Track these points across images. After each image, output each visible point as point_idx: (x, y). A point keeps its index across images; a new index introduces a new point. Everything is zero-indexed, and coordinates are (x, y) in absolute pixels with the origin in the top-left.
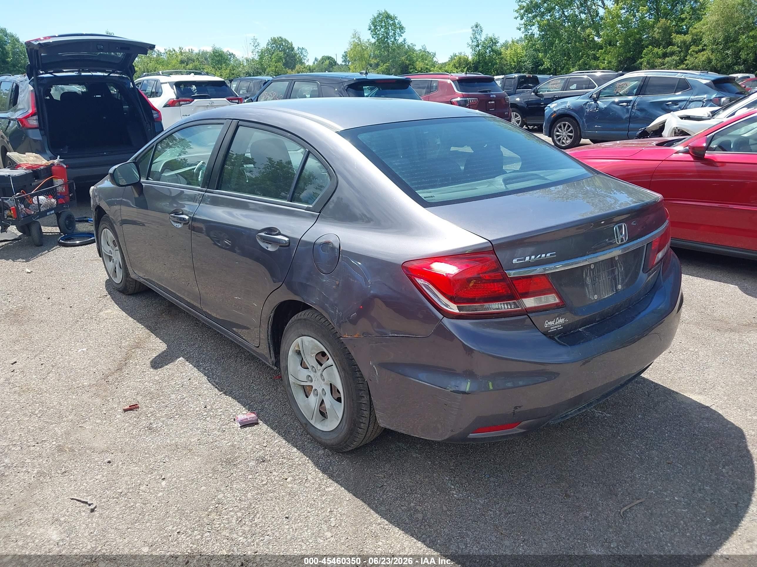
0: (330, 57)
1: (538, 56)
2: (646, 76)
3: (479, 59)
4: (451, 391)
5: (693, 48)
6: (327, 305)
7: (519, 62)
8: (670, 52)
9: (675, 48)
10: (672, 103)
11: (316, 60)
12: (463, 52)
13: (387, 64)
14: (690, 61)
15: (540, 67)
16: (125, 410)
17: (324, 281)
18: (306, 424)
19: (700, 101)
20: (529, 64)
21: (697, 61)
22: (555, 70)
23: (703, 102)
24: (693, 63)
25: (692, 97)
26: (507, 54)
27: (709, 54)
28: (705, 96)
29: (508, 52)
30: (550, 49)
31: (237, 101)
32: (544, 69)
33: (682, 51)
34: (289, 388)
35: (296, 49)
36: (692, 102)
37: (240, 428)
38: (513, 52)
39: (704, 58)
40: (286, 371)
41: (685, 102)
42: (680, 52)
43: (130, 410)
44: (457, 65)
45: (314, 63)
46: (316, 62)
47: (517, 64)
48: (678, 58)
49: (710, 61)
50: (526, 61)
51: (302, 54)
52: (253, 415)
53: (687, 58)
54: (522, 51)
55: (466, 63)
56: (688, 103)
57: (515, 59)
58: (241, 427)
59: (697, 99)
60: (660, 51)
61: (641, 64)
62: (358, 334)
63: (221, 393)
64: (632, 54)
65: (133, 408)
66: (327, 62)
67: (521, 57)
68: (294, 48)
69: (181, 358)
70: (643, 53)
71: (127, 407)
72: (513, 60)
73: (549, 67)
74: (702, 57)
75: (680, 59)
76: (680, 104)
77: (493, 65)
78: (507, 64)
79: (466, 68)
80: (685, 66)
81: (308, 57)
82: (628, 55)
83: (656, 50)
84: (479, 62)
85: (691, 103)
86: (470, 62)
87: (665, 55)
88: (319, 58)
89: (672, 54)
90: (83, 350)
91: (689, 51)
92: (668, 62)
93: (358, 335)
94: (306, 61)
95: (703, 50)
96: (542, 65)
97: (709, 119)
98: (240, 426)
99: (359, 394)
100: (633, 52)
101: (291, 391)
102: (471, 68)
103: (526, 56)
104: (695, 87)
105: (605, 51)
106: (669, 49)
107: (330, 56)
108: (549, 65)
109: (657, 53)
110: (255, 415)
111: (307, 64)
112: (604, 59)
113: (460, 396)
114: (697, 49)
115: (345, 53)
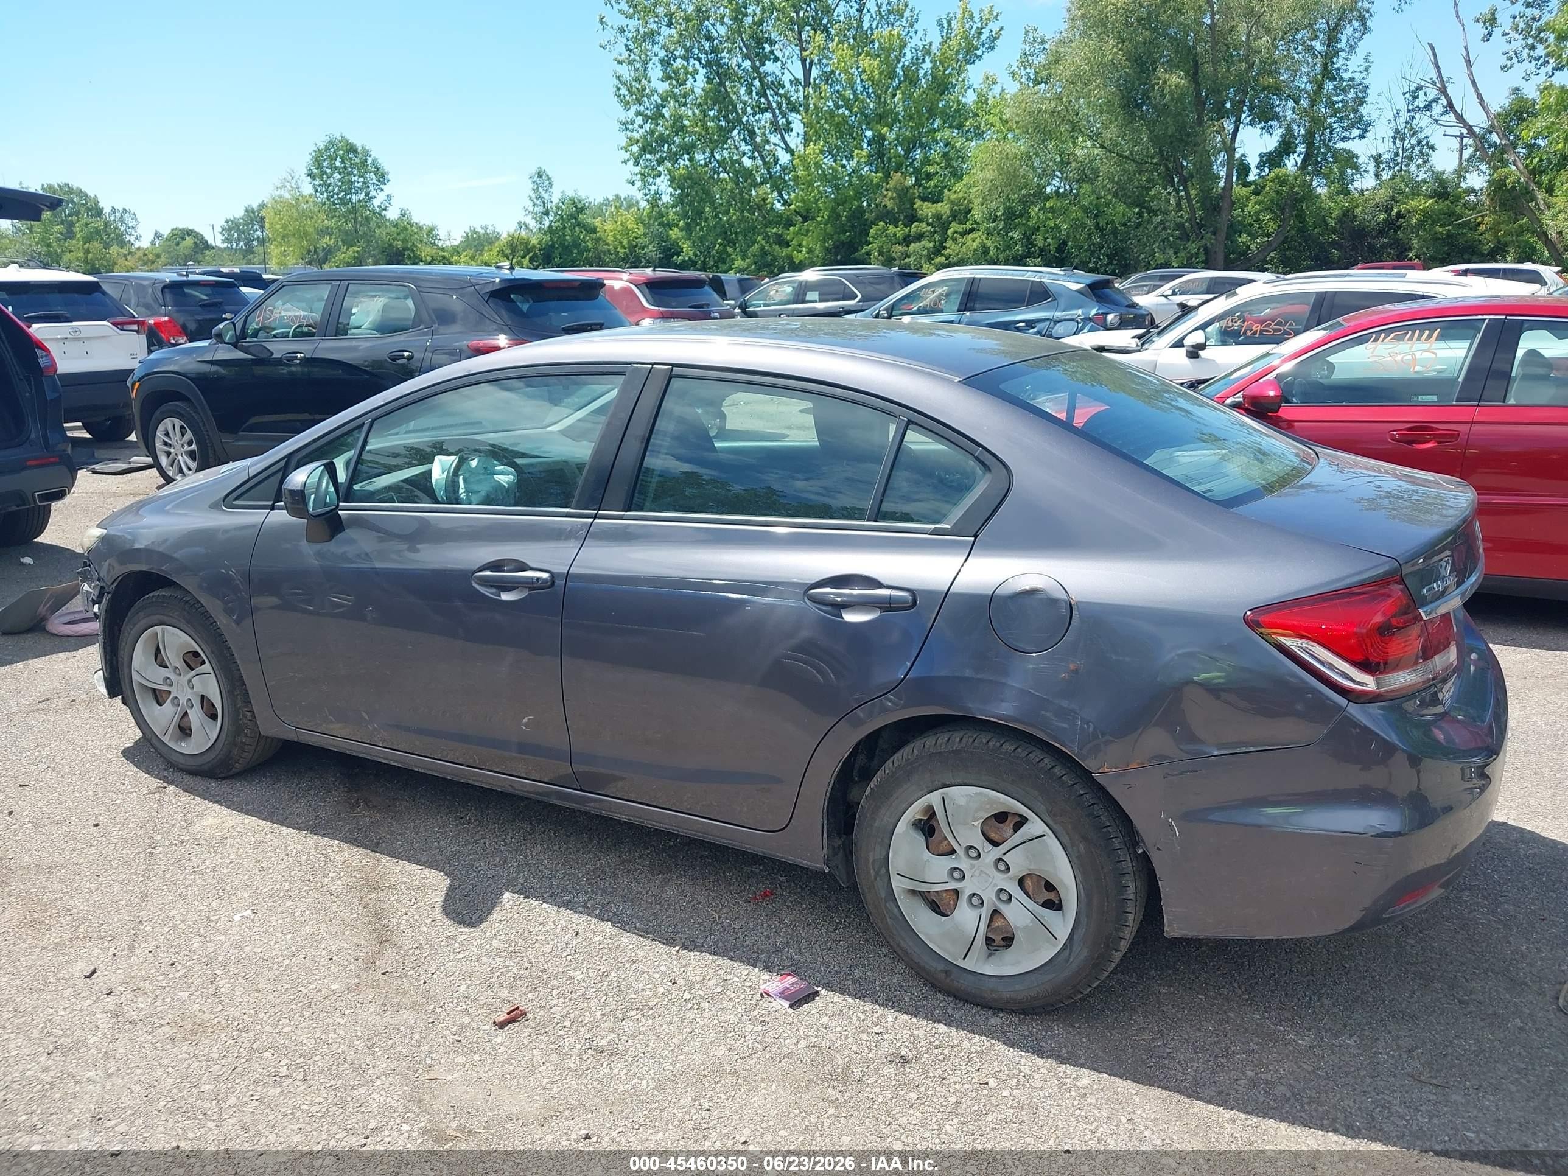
0: (192, 231)
1: (668, 236)
2: (972, 276)
3: (552, 240)
4: (1372, 836)
5: (955, 227)
6: (1048, 714)
7: (633, 247)
8: (916, 233)
9: (924, 227)
10: (1027, 325)
11: (158, 235)
12: (490, 224)
13: (356, 249)
14: (954, 250)
15: (675, 257)
16: (502, 1025)
17: (1031, 666)
18: (947, 973)
19: (1073, 320)
20: (652, 251)
21: (964, 249)
22: (704, 262)
23: (1078, 323)
24: (958, 254)
25: (1058, 314)
26: (607, 229)
27: (984, 237)
28: (1080, 312)
29: (609, 227)
30: (697, 224)
31: (135, 327)
32: (684, 261)
33: (935, 232)
34: (891, 905)
35: (107, 210)
36: (1059, 322)
37: (790, 1011)
38: (620, 228)
39: (975, 245)
40: (883, 870)
41: (1048, 323)
42: (933, 233)
43: (510, 1022)
44: (508, 252)
45: (153, 243)
46: (158, 242)
47: (630, 251)
48: (931, 245)
49: (986, 250)
50: (646, 246)
51: (123, 222)
52: (791, 980)
53: (948, 245)
54: (635, 226)
55: (526, 247)
56: (1052, 324)
57: (625, 242)
58: (791, 1006)
59: (1067, 317)
60: (899, 231)
61: (868, 254)
62: (1139, 761)
63: (677, 948)
64: (848, 236)
65: (515, 1016)
66: (189, 241)
67: (637, 238)
68: (102, 210)
69: (507, 895)
70: (870, 235)
71: (502, 1017)
72: (621, 243)
73: (693, 257)
74: (973, 242)
75: (934, 246)
76: (1040, 326)
77: (580, 253)
78: (609, 250)
79: (527, 257)
80: (944, 258)
81: (140, 230)
82: (843, 237)
83: (891, 229)
84: (552, 246)
85: (1058, 325)
86: (534, 246)
87: (907, 240)
88: (166, 232)
89: (919, 237)
90: (245, 914)
91: (949, 232)
92: (914, 251)
93: (1138, 763)
94: (132, 239)
95: (972, 230)
96: (679, 255)
97: (1139, 351)
98: (786, 1004)
99: (1121, 882)
100: (850, 231)
101: (896, 910)
102: (537, 257)
103: (645, 235)
104: (1060, 295)
105: (800, 229)
106: (915, 228)
107: (190, 228)
108: (691, 253)
109: (895, 235)
110: (794, 979)
111: (137, 244)
112: (800, 245)
113: (1390, 842)
114: (960, 228)
115: (227, 222)
